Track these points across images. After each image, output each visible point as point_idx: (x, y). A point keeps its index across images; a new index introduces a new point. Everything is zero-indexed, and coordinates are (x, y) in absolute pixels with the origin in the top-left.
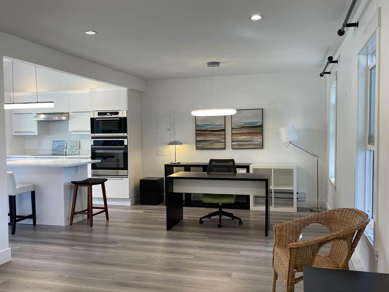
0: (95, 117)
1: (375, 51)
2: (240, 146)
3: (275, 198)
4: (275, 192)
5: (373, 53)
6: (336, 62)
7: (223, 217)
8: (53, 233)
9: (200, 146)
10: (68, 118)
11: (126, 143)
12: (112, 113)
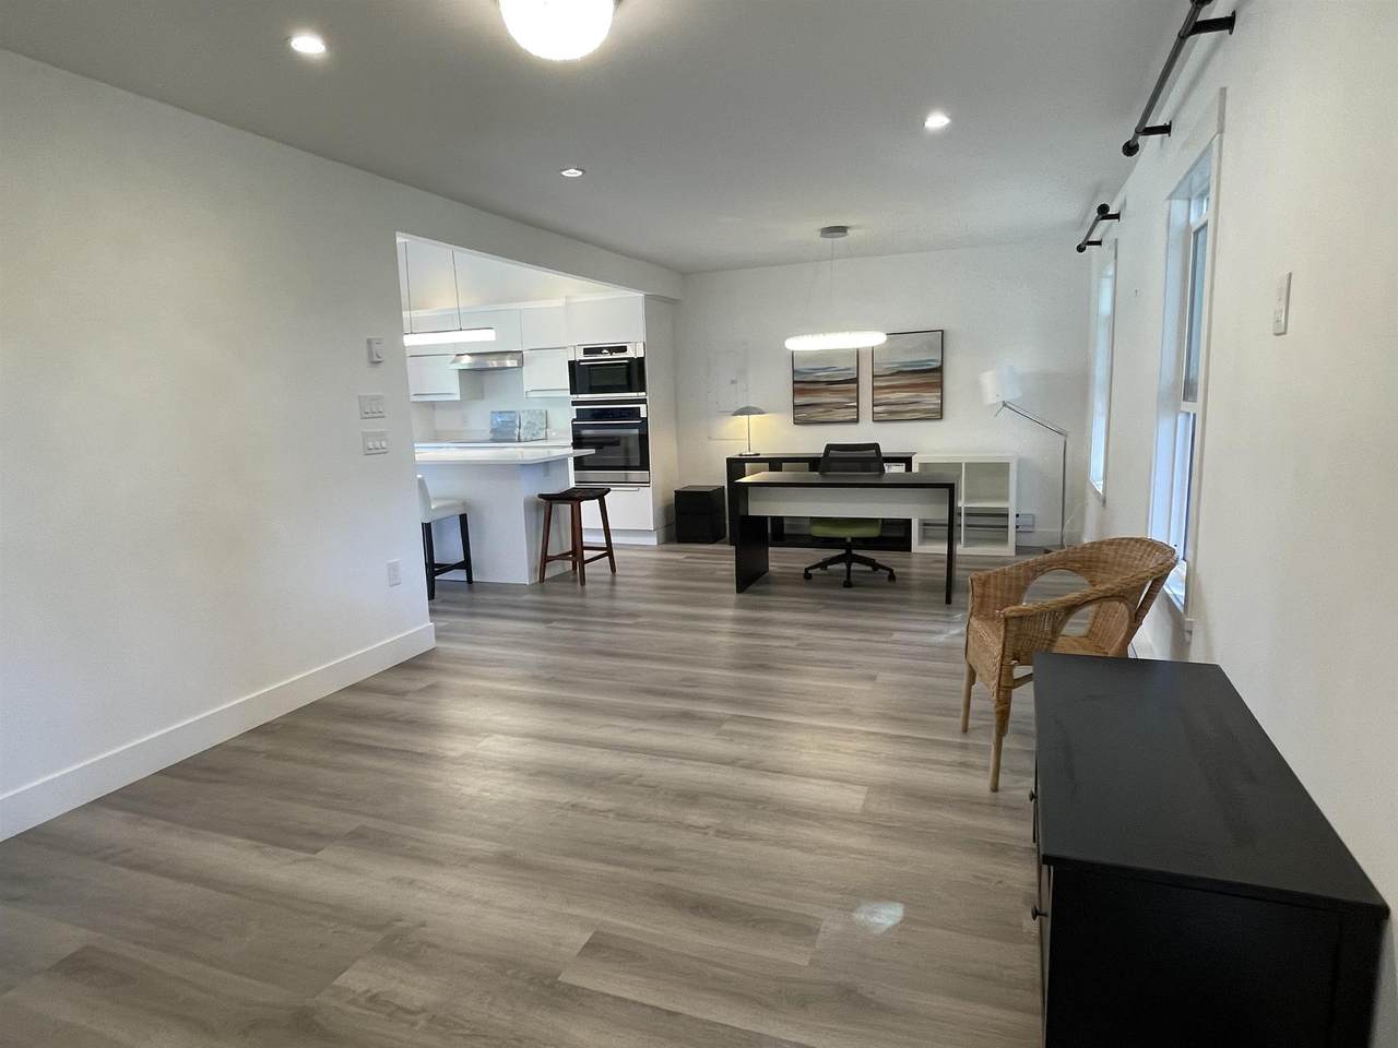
0: (577, 359)
1: (1207, 191)
2: (889, 415)
3: (967, 526)
4: (967, 515)
5: (1203, 195)
6: (1117, 216)
7: (855, 567)
8: (509, 598)
9: (804, 415)
10: (521, 363)
11: (643, 415)
12: (612, 350)
